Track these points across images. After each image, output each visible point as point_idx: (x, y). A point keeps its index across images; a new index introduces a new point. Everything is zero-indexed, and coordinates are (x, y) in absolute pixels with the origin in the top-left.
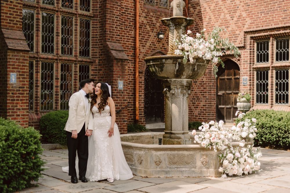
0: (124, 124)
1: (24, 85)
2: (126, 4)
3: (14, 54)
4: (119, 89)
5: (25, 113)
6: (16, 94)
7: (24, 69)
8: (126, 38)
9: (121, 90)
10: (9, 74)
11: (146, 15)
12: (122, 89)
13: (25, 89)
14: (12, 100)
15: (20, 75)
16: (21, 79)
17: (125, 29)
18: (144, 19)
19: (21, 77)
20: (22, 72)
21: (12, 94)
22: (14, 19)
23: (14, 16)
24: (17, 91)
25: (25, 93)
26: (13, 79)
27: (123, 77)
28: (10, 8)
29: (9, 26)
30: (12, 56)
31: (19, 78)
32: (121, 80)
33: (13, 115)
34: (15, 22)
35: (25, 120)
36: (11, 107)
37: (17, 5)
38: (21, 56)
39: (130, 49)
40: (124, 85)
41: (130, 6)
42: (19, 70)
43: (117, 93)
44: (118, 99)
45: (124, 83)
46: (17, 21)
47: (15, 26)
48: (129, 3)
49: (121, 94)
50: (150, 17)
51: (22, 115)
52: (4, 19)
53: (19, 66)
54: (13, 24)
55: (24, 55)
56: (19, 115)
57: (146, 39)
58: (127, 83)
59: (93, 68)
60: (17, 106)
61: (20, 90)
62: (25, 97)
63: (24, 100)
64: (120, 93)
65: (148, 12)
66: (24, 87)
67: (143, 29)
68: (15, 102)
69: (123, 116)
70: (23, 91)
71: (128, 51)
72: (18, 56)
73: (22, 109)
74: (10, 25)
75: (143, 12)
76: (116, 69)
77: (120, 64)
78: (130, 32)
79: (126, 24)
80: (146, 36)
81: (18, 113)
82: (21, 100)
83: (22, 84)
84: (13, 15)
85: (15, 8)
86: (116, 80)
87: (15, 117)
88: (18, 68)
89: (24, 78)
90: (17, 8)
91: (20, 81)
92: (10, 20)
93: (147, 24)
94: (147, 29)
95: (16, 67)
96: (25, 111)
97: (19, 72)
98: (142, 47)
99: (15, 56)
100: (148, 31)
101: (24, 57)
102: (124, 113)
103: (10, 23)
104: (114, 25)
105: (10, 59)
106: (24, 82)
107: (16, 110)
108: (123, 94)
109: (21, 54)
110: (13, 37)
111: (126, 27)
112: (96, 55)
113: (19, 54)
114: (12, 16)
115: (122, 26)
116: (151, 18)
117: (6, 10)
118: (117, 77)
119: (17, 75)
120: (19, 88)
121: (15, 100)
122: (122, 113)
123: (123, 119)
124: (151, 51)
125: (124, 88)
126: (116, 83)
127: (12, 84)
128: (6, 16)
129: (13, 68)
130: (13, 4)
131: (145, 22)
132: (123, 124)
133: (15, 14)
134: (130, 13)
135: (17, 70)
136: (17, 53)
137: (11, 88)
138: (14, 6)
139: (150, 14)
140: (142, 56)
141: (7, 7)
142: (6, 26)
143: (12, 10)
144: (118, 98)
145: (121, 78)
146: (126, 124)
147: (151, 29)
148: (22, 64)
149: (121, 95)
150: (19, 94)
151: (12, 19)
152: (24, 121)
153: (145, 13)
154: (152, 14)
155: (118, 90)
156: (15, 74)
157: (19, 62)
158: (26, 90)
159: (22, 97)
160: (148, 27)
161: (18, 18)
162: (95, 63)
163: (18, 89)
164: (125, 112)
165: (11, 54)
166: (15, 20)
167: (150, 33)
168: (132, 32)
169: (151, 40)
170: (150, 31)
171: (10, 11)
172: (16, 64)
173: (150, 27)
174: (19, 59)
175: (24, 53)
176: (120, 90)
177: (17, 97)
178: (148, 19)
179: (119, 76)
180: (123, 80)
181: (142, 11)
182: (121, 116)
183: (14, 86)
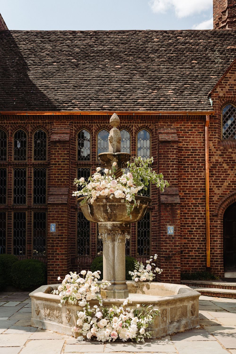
0: (176, 270)
1: (63, 233)
2: (193, 145)
3: (54, 208)
4: (168, 234)
5: (64, 258)
6: (55, 241)
7: (63, 219)
8: (194, 180)
9: (171, 236)
10: (49, 225)
11: (222, 153)
12: (173, 234)
13: (64, 236)
14: (52, 246)
15: (59, 225)
16: (60, 228)
17: (191, 172)
18: (218, 158)
19: (60, 226)
20: (61, 222)
21: (52, 241)
22: (61, 178)
23: (62, 175)
24: (56, 238)
25: (64, 240)
26: (53, 229)
27: (174, 222)
28: (58, 169)
29: (57, 185)
30: (52, 209)
31: (58, 228)
32: (170, 225)
33: (53, 259)
34: (62, 180)
35: (64, 263)
36: (51, 252)
37: (64, 166)
38: (60, 209)
39: (200, 191)
40: (175, 230)
41: (199, 146)
42: (58, 221)
43: (167, 238)
44: (168, 245)
45: (175, 228)
46: (64, 179)
47: (63, 184)
48: (197, 143)
49: (172, 239)
50: (227, 154)
51: (61, 259)
52: (53, 180)
53: (59, 217)
54: (61, 182)
55: (62, 207)
56: (58, 259)
57: (222, 179)
58: (178, 228)
59: (153, 215)
60: (56, 251)
61: (59, 238)
62: (63, 243)
63: (63, 246)
64: (169, 238)
65: (225, 149)
66: (63, 235)
67: (217, 168)
68: (55, 247)
69: (175, 262)
70: (62, 238)
71: (196, 194)
72: (57, 209)
73: (61, 254)
74: (58, 183)
75: (217, 150)
76: (165, 214)
77: (169, 209)
78: (200, 173)
79: (193, 166)
80: (222, 176)
81: (57, 258)
82: (60, 246)
83: (61, 233)
84: (60, 174)
85: (63, 168)
86: (164, 225)
87: (55, 260)
88: (57, 219)
89: (63, 227)
90: (64, 168)
91: (59, 230)
92: (58, 180)
93: (223, 163)
94: (223, 167)
95: (55, 218)
96: (64, 256)
97: (58, 222)
98: (217, 188)
99: (55, 209)
100: (226, 169)
101: (63, 209)
102: (176, 260)
103: (59, 182)
104: (170, 169)
105: (50, 212)
106: (63, 230)
107: (55, 254)
108: (173, 240)
109: (60, 207)
110: (57, 193)
111: (194, 169)
112: (156, 201)
113: (58, 208)
114: (60, 176)
115: (188, 169)
116: (231, 155)
117: (55, 172)
118: (166, 222)
119: (56, 225)
120: (58, 235)
121: (54, 247)
122: (173, 260)
123: (174, 265)
124: (230, 191)
125: (175, 233)
126: (164, 229)
127: (52, 233)
128: (55, 177)
129: (52, 219)
130: (60, 166)
131: (220, 160)
132: (174, 271)
133: (62, 173)
134: (199, 154)
135: (56, 221)
136: (56, 207)
137: (51, 236)
138: (62, 167)
139: (227, 150)
140: (217, 198)
141: (56, 169)
142: (55, 185)
143: (60, 171)
144: (167, 243)
145: (170, 223)
146: (179, 271)
147: (230, 167)
148: (60, 216)
149: (172, 241)
150: (58, 241)
151: (60, 178)
152: (63, 265)
153: (220, 150)
154: (230, 150)
155: (167, 236)
156: (55, 224)
157: (58, 214)
158: (65, 238)
159: (61, 243)
160: (225, 165)
161: (65, 177)
162: (155, 209)
163: (57, 237)
164: (177, 258)
165: (51, 208)
166: (63, 178)
167: (228, 171)
168: (202, 173)
169: (230, 179)
170: (228, 170)
171: (59, 172)
172: (55, 216)
173: (228, 165)
174: (58, 212)
175: (63, 206)
176: (169, 236)
177: (56, 243)
178: (225, 156)
179: (168, 221)
180: (174, 225)
181: (215, 149)
182: (172, 262)
183: (54, 234)
